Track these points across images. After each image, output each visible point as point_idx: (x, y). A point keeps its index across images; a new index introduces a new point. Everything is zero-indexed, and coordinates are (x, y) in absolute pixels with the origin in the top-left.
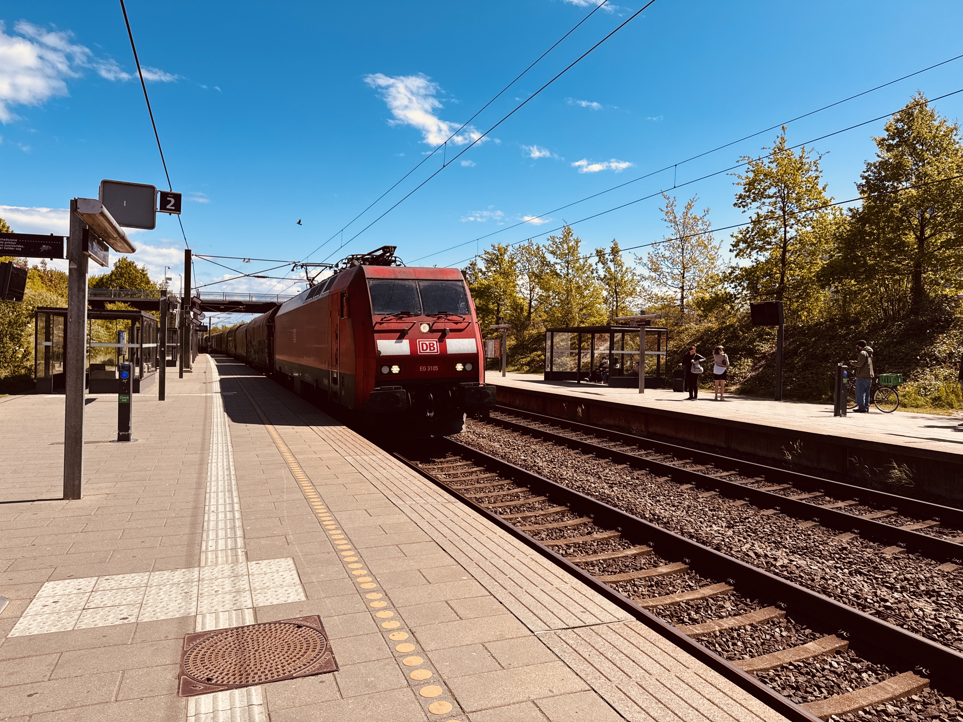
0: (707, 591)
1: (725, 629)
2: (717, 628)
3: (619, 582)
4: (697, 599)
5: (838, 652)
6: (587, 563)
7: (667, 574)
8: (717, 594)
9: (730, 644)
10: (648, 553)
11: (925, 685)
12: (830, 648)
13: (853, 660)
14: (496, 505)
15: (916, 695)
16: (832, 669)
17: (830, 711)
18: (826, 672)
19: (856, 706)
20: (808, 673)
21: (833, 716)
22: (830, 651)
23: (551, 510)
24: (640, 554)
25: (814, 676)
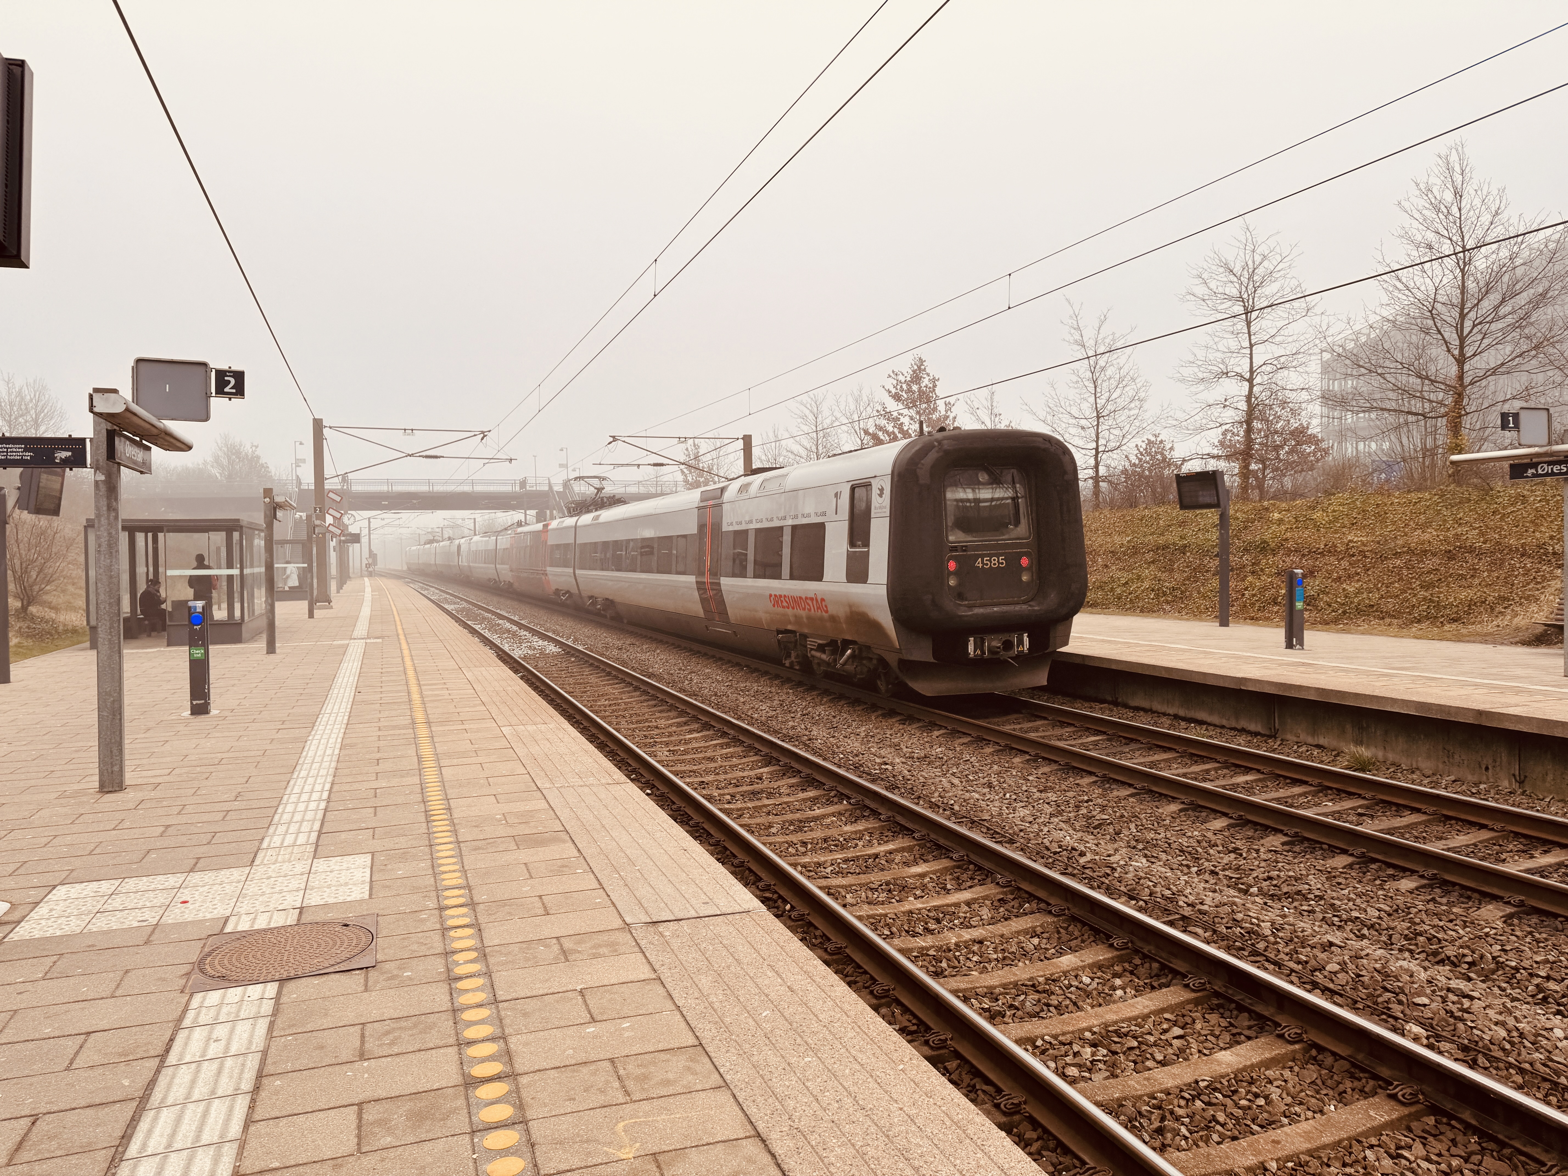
0: (966, 895)
1: (966, 942)
2: (954, 940)
3: (851, 886)
4: (948, 905)
5: (1100, 967)
6: (819, 865)
7: (922, 876)
8: (978, 899)
9: (961, 958)
10: (910, 849)
11: (1188, 1002)
12: (1091, 961)
13: (1116, 975)
14: (726, 791)
15: (1172, 1013)
16: (1081, 985)
17: (1045, 1031)
18: (1072, 989)
19: (1085, 1025)
20: (1044, 992)
21: (1046, 1037)
22: (1091, 966)
23: (801, 795)
24: (897, 850)
25: (1053, 993)
